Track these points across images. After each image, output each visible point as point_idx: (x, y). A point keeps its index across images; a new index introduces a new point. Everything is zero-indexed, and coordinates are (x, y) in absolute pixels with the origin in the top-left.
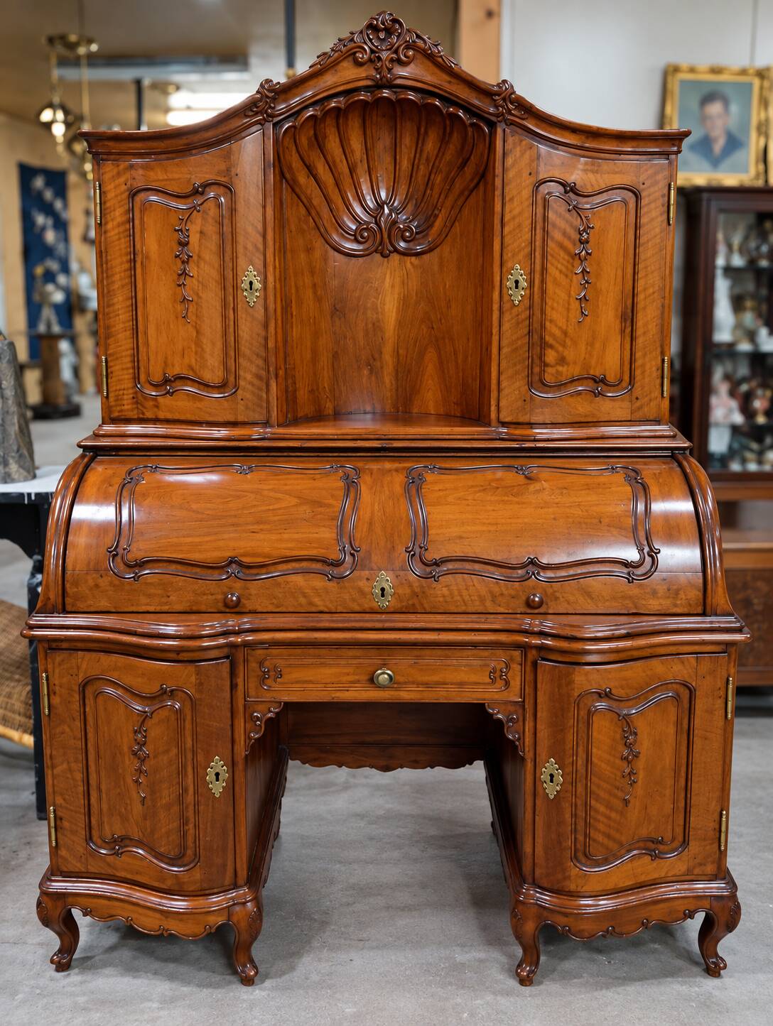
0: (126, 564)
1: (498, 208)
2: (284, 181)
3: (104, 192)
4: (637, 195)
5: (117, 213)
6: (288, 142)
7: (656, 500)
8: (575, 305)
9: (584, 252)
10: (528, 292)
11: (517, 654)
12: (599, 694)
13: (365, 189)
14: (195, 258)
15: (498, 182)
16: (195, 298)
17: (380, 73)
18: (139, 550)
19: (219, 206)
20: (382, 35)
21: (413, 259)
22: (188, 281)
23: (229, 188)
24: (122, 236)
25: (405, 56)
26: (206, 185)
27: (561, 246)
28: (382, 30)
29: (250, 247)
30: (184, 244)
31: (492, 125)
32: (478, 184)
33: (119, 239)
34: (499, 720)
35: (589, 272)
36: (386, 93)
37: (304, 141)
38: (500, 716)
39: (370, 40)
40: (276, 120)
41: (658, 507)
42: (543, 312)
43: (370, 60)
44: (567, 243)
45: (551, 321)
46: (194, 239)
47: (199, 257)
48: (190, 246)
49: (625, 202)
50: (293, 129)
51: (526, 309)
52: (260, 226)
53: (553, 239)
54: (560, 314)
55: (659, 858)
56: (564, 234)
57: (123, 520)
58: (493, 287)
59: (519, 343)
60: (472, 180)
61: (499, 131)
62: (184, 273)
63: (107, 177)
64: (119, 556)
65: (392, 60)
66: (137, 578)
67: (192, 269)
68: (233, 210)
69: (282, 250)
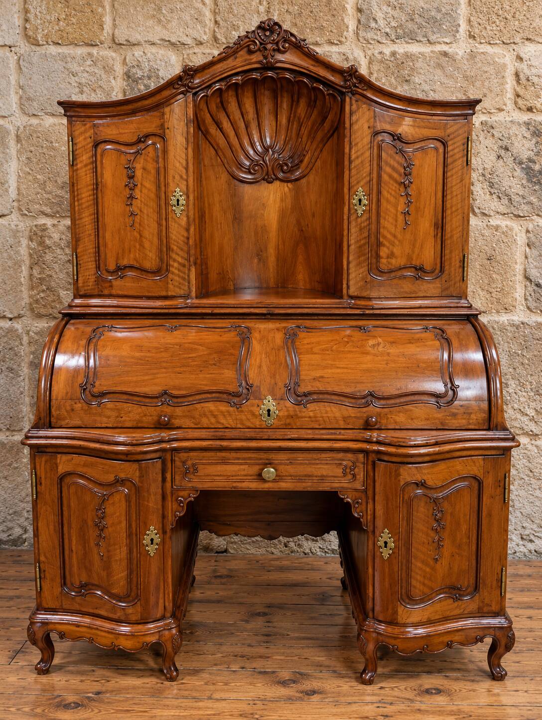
0: (93, 396)
1: (347, 150)
2: (200, 132)
3: (76, 144)
4: (445, 145)
5: (84, 158)
6: (203, 106)
7: (457, 351)
8: (401, 218)
9: (407, 181)
10: (368, 208)
11: (361, 456)
12: (417, 484)
13: (256, 138)
14: (139, 186)
15: (347, 132)
16: (139, 213)
17: (266, 59)
18: (101, 385)
19: (156, 149)
20: (268, 33)
21: (289, 184)
22: (134, 202)
23: (163, 137)
24: (88, 172)
25: (283, 47)
26: (147, 136)
27: (390, 176)
28: (268, 30)
29: (177, 177)
30: (131, 177)
31: (343, 94)
32: (332, 135)
33: (86, 175)
34: (348, 502)
35: (410, 195)
36: (270, 74)
37: (213, 106)
38: (349, 500)
39: (260, 36)
40: (194, 91)
41: (458, 356)
42: (378, 222)
43: (259, 50)
44: (396, 175)
45: (384, 227)
46: (139, 173)
47: (141, 184)
48: (135, 179)
49: (436, 149)
50: (205, 97)
51: (366, 220)
52: (184, 163)
53: (385, 172)
54: (390, 225)
55: (459, 599)
56: (393, 168)
57: (90, 365)
58: (344, 203)
59: (362, 242)
60: (329, 131)
61: (348, 99)
62: (131, 197)
63: (77, 133)
64: (88, 390)
65: (274, 50)
66: (100, 404)
67: (137, 193)
68: (165, 151)
69: (199, 179)
